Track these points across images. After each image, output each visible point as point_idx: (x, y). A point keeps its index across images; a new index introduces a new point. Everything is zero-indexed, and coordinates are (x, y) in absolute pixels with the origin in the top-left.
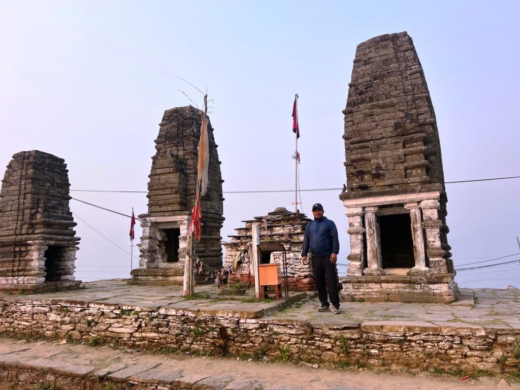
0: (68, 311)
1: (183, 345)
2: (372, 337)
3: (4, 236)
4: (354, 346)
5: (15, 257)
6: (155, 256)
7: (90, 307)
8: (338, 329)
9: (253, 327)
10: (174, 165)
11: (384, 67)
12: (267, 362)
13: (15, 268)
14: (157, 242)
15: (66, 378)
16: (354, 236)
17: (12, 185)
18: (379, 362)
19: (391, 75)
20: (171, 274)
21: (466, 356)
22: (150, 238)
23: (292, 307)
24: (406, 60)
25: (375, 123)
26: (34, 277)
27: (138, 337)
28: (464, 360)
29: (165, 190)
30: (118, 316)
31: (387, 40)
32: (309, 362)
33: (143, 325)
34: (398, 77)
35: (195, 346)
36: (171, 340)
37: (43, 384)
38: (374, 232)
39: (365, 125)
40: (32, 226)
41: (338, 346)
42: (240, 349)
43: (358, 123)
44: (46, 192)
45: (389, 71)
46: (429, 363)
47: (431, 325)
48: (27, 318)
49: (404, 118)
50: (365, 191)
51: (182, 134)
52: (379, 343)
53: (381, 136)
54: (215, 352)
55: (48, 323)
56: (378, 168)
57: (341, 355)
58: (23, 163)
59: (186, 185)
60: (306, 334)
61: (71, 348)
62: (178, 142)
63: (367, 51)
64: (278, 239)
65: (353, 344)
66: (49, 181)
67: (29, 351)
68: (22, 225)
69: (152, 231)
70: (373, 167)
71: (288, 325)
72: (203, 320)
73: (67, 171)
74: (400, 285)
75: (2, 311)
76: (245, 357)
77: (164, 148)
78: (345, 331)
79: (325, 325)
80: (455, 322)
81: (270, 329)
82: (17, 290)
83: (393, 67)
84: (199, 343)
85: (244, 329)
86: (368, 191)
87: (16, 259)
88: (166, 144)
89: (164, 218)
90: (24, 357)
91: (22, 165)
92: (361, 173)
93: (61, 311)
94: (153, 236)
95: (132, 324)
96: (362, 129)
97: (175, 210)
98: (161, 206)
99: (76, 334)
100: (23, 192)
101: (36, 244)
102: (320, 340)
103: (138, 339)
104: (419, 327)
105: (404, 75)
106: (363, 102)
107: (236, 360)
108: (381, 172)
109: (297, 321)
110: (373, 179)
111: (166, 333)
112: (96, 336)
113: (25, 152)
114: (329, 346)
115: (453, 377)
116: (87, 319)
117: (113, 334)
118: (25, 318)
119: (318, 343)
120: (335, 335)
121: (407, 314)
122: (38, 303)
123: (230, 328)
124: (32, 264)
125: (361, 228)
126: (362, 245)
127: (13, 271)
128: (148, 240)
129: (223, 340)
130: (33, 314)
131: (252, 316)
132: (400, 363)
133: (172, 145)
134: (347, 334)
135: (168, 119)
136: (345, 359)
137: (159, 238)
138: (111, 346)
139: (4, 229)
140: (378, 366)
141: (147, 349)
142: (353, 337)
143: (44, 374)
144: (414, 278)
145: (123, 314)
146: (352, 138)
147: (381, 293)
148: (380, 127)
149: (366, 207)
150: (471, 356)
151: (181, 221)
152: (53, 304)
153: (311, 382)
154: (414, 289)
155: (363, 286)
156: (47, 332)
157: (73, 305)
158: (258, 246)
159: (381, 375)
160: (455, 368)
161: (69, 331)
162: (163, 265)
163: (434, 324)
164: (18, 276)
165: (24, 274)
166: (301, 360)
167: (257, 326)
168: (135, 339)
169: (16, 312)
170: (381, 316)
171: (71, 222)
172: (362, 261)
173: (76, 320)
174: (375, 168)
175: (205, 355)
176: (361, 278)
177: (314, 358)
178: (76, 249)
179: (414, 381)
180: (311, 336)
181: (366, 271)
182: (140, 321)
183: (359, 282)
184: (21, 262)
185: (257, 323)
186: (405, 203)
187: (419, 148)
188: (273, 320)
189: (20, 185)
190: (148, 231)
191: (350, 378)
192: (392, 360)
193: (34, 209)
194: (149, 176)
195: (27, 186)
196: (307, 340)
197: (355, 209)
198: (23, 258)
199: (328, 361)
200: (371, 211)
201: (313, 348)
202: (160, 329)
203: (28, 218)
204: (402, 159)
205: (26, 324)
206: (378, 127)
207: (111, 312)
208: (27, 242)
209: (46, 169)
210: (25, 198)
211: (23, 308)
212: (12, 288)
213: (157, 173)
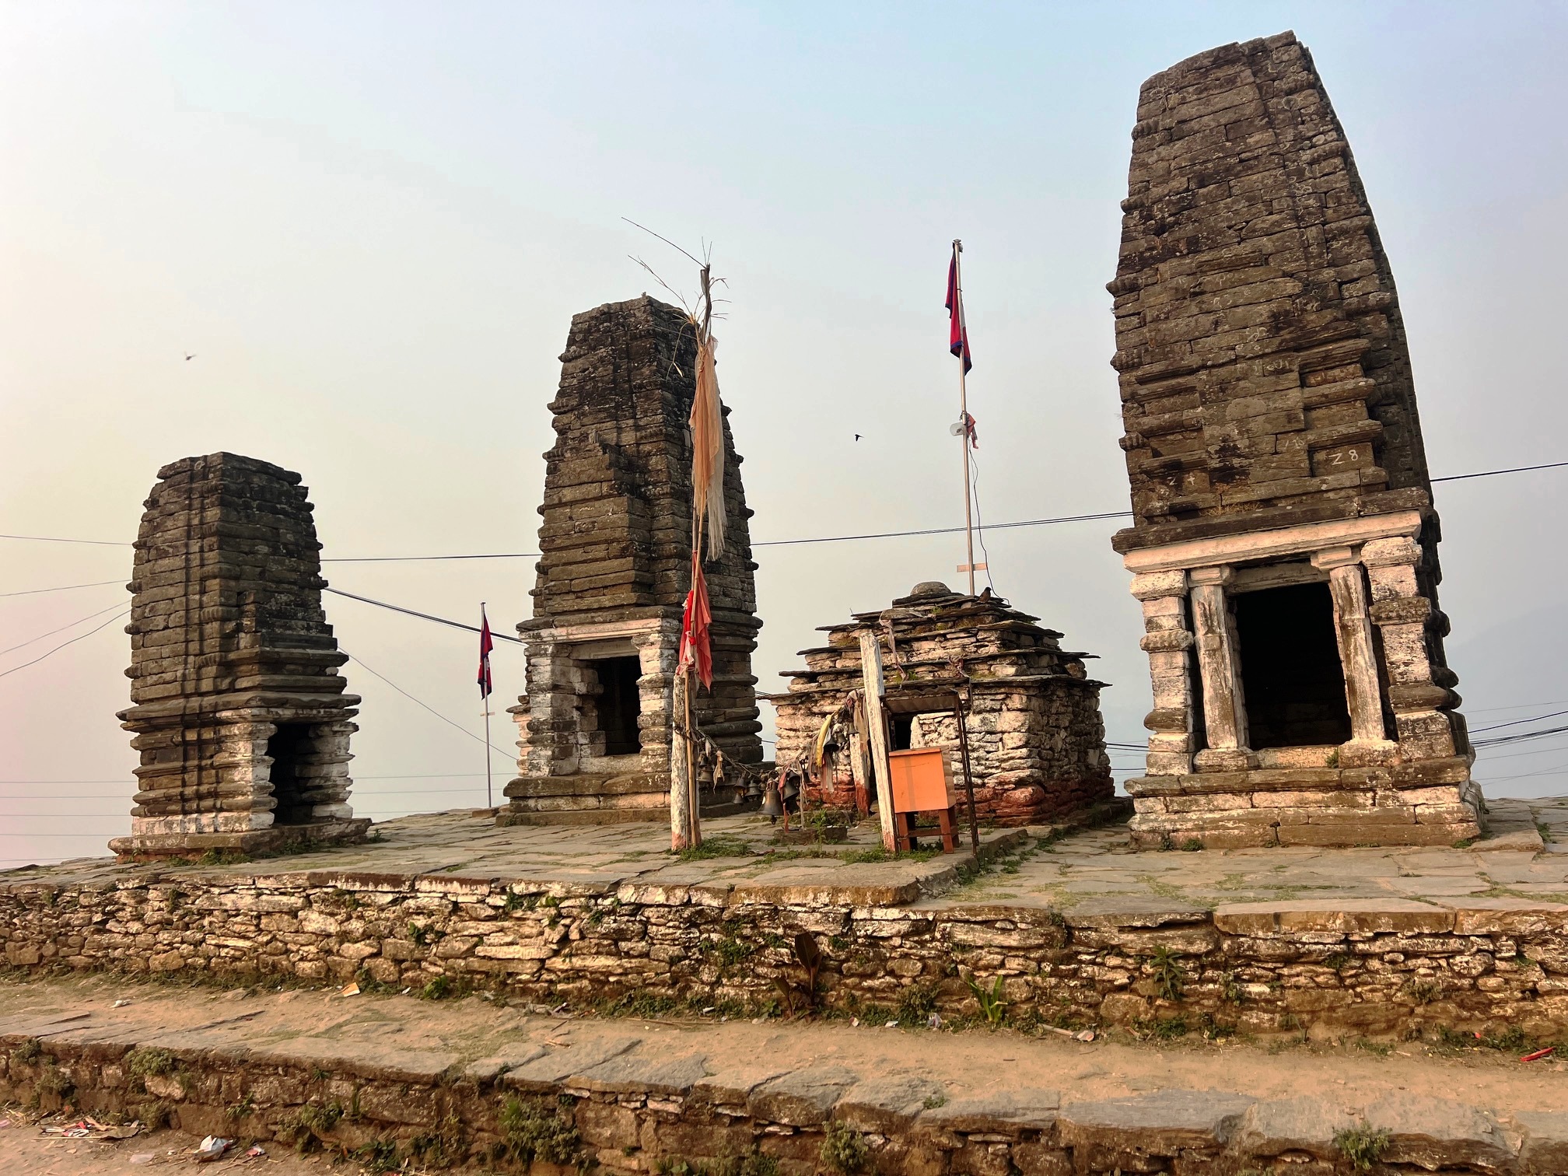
0: (357, 903)
1: (690, 988)
2: (1250, 948)
3: (151, 700)
4: (1196, 976)
5: (185, 759)
6: (572, 739)
7: (418, 891)
8: (1145, 929)
9: (894, 931)
10: (610, 473)
11: (1228, 144)
12: (942, 1028)
13: (189, 791)
14: (575, 697)
15: (385, 1086)
16: (1161, 659)
17: (162, 555)
18: (1272, 1019)
19: (1251, 168)
20: (620, 789)
21: (1534, 993)
22: (555, 688)
23: (992, 871)
24: (1296, 118)
25: (1212, 317)
26: (245, 814)
27: (563, 971)
28: (1528, 1005)
29: (589, 548)
30: (500, 914)
31: (1232, 62)
32: (1065, 1023)
33: (574, 935)
34: (1274, 172)
35: (725, 990)
36: (657, 974)
37: (321, 1105)
38: (1221, 642)
39: (1179, 325)
40: (228, 668)
41: (1148, 976)
42: (858, 993)
43: (1156, 320)
44: (259, 570)
45: (1243, 156)
46: (1423, 1016)
47: (1425, 908)
48: (243, 928)
49: (1298, 296)
50: (1191, 523)
51: (629, 381)
52: (1270, 965)
53: (1231, 355)
54: (785, 1004)
55: (302, 939)
56: (1227, 450)
57: (1159, 1002)
58: (190, 491)
59: (650, 530)
60: (1051, 947)
61: (376, 1005)
62: (618, 407)
63: (1174, 98)
64: (929, 677)
66: (264, 540)
67: (264, 1018)
68: (200, 668)
69: (558, 669)
70: (1212, 449)
71: (997, 921)
72: (745, 916)
73: (311, 507)
74: (1310, 796)
75: (171, 912)
76: (874, 1017)
77: (578, 425)
78: (1167, 933)
79: (1107, 918)
80: (1497, 896)
81: (943, 936)
82: (198, 851)
83: (1258, 142)
84: (737, 980)
85: (866, 936)
86: (1200, 522)
87: (189, 763)
88: (584, 414)
89: (593, 628)
90: (256, 1035)
91: (189, 498)
92: (1176, 470)
93: (338, 904)
94: (562, 682)
95: (542, 933)
96: (1172, 336)
97: (622, 606)
98: (580, 594)
99: (384, 968)
100: (196, 573)
101: (244, 719)
102: (1093, 963)
103: (562, 976)
104: (1391, 915)
105: (1292, 167)
106: (1169, 253)
107: (850, 1025)
108: (1236, 462)
109: (1021, 910)
110: (1212, 484)
111: (641, 955)
112: (441, 970)
113: (193, 460)
114: (1121, 978)
115: (1498, 1055)
116: (413, 925)
117: (490, 963)
118: (237, 928)
119: (1089, 969)
120: (1139, 947)
121: (1341, 879)
122: (271, 883)
123: (826, 935)
124: (237, 775)
125: (1182, 633)
126: (1188, 681)
127: (184, 799)
128: (549, 695)
129: (808, 971)
130: (259, 917)
131: (888, 898)
132: (1337, 1019)
133: (602, 415)
134: (1175, 943)
135: (585, 340)
136: (1171, 1014)
137: (581, 687)
138: (486, 999)
139: (150, 680)
140: (1272, 1030)
141: (589, 1003)
142: (1193, 949)
143: (323, 1077)
144: (1352, 773)
145: (515, 908)
146: (1141, 364)
147: (1252, 821)
148: (1227, 327)
149: (1195, 568)
150: (1549, 993)
151: (640, 635)
152: (314, 887)
153: (1081, 1078)
154: (1355, 805)
155: (1196, 802)
156: (302, 965)
157: (371, 888)
158: (882, 699)
159: (1284, 1054)
160: (1503, 1030)
161: (363, 960)
162: (596, 764)
163: (1434, 904)
164: (199, 811)
165: (214, 805)
166: (1041, 1019)
167: (904, 927)
168: (553, 977)
169: (210, 913)
170: (1266, 888)
171: (330, 652)
172: (1190, 729)
173: (383, 927)
174: (1217, 452)
175: (758, 1015)
176: (1188, 779)
177: (1078, 1014)
178: (351, 728)
179: (1385, 1068)
180: (1066, 951)
181: (1202, 758)
182: (565, 926)
183: (1184, 792)
184: (204, 773)
185: (906, 918)
186: (1315, 552)
187: (1350, 384)
188: (952, 910)
189: (187, 553)
190: (549, 668)
191: (1194, 1066)
192: (1313, 1012)
193: (230, 620)
194: (541, 511)
195: (206, 555)
196: (1054, 964)
197: (1162, 576)
198: (209, 762)
199: (1120, 1021)
200: (1210, 579)
201: (1075, 985)
202: (623, 945)
203: (214, 647)
204: (1299, 421)
205: (241, 943)
206: (1219, 330)
207: (479, 902)
208: (218, 715)
209: (255, 504)
210: (203, 592)
211: (229, 901)
212: (184, 845)
213: (564, 500)
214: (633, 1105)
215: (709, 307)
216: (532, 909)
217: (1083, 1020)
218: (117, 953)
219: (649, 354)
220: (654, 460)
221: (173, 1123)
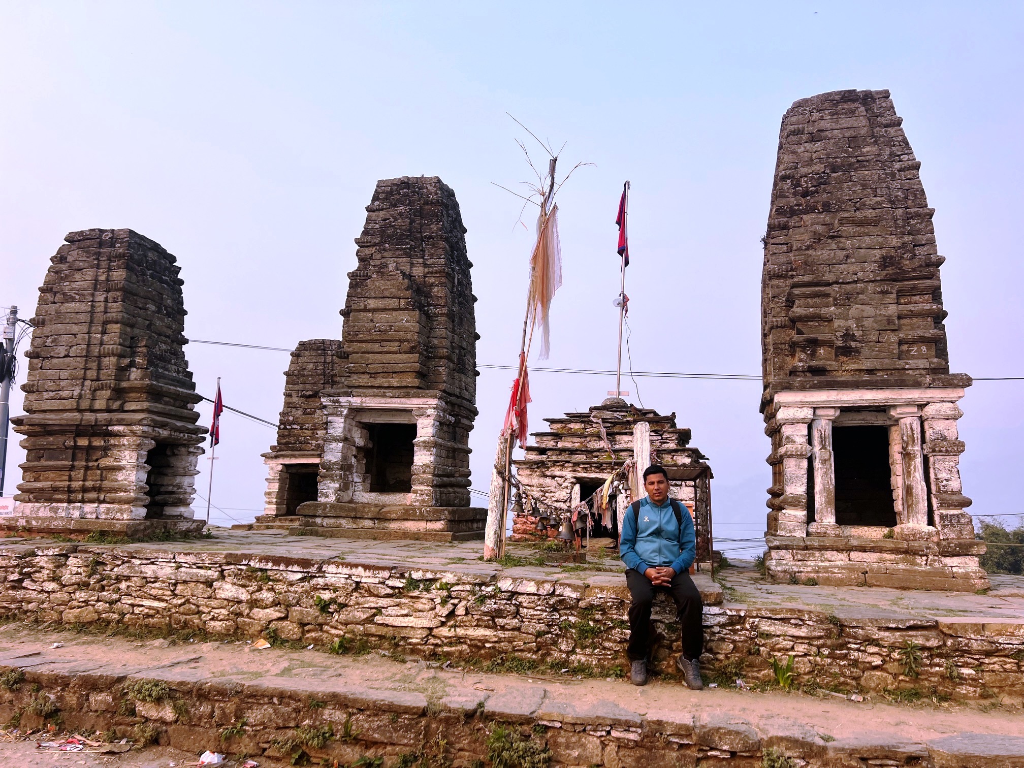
0: (269, 579)
2: (966, 645)
4: (928, 662)
5: (73, 460)
6: (350, 478)
7: (324, 572)
8: (897, 629)
9: (716, 622)
10: (407, 293)
11: (850, 149)
12: (748, 690)
13: (76, 485)
15: (376, 715)
16: (793, 462)
17: (69, 299)
18: (975, 691)
19: (864, 167)
20: (394, 516)
22: (345, 440)
24: (890, 143)
25: (845, 253)
26: (126, 506)
27: (446, 638)
29: (385, 344)
31: (854, 101)
32: (836, 689)
33: (460, 611)
34: (878, 172)
35: (578, 657)
36: (525, 643)
38: (830, 456)
39: (824, 254)
41: (894, 660)
43: (799, 249)
44: (147, 322)
45: (859, 158)
48: (160, 592)
49: (899, 248)
50: (823, 378)
51: (421, 232)
52: (977, 657)
53: (855, 278)
55: (214, 603)
56: (848, 335)
57: (901, 678)
58: (99, 254)
59: (430, 337)
60: (829, 638)
62: (412, 248)
63: (816, 115)
65: (927, 658)
66: (152, 300)
68: (95, 390)
69: (347, 426)
70: (838, 334)
71: (791, 619)
72: (597, 606)
73: (181, 282)
74: (887, 556)
75: (89, 576)
77: (379, 256)
78: (911, 633)
79: (871, 621)
81: (751, 627)
82: (82, 532)
83: (869, 152)
84: (588, 651)
86: (828, 378)
87: (76, 463)
88: (385, 250)
89: (383, 400)
91: (97, 259)
92: (812, 344)
93: (249, 578)
94: (349, 436)
96: (818, 260)
97: (408, 387)
98: (373, 375)
99: (290, 629)
100: (99, 317)
101: (134, 433)
102: (858, 650)
103: (447, 641)
105: (888, 171)
106: (810, 210)
108: (853, 344)
109: (810, 612)
110: (836, 356)
111: (513, 629)
112: (342, 633)
114: (877, 661)
116: (319, 597)
117: (386, 629)
118: (154, 592)
119: (856, 654)
120: (892, 641)
122: (191, 559)
123: (662, 622)
124: (120, 476)
125: (806, 447)
126: (807, 479)
127: (70, 490)
128: (341, 445)
130: (175, 585)
132: (1015, 692)
133: (400, 253)
134: (918, 640)
135: (386, 199)
136: (909, 686)
137: (359, 442)
138: (384, 656)
139: (46, 395)
140: (974, 698)
141: (467, 662)
142: (929, 644)
145: (411, 589)
147: (849, 569)
148: (853, 260)
149: (819, 408)
151: (419, 409)
152: (229, 564)
154: (915, 564)
155: (813, 555)
156: (212, 623)
157: (282, 567)
161: (270, 622)
164: (83, 501)
165: (98, 498)
166: (820, 686)
167: (723, 619)
168: (438, 641)
169: (128, 578)
171: (191, 392)
172: (807, 508)
173: (291, 598)
174: (841, 336)
175: (607, 676)
177: (845, 683)
178: (200, 451)
180: (840, 641)
181: (813, 527)
182: (453, 604)
184: (89, 472)
185: (724, 613)
186: (894, 407)
187: (927, 307)
188: (759, 610)
189: (93, 301)
190: (342, 425)
192: (1000, 687)
193: (124, 357)
194: (342, 313)
195: (110, 305)
196: (833, 650)
197: (800, 410)
198: (96, 464)
199: (874, 689)
200: (828, 415)
201: (844, 665)
202: (500, 621)
203: (109, 375)
204: (894, 324)
205: (156, 604)
206: (849, 261)
207: (380, 583)
208: (110, 428)
209: (149, 273)
210: (104, 332)
211: (149, 571)
212: (71, 527)
213: (369, 307)
214: (599, 734)
215: (552, 186)
216: (427, 590)
217: (848, 688)
218: (31, 606)
219: (437, 216)
220: (436, 289)
221: (162, 741)
